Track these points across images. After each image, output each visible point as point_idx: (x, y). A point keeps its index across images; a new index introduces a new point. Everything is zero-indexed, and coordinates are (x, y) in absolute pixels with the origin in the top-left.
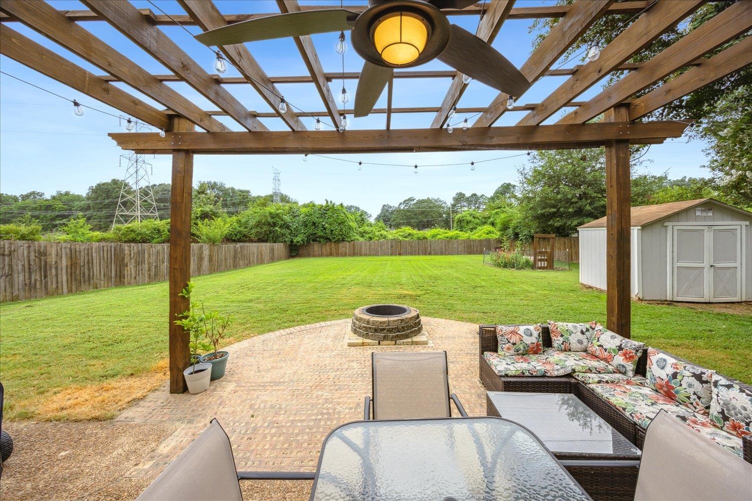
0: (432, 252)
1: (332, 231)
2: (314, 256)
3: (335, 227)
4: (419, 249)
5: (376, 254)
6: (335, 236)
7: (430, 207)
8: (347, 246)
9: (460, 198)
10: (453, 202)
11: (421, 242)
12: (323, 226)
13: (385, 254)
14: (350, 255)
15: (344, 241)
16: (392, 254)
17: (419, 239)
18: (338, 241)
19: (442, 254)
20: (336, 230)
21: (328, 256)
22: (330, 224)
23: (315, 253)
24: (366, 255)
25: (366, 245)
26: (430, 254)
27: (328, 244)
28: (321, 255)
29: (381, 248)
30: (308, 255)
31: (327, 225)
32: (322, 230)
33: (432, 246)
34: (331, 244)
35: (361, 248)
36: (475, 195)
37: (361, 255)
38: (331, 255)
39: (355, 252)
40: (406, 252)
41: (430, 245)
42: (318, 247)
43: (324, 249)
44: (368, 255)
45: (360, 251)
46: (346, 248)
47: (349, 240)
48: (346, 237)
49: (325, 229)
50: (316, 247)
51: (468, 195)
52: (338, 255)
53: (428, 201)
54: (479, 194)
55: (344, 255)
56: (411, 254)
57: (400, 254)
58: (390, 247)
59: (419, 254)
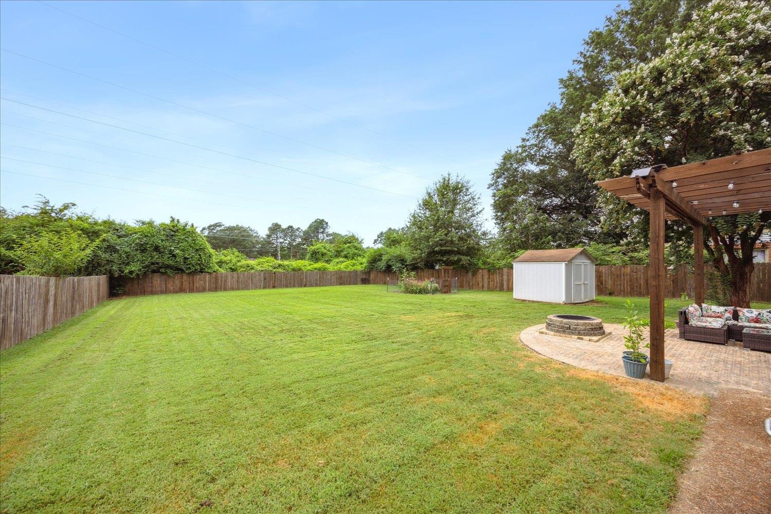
0: (308, 283)
1: (186, 259)
2: (153, 293)
3: (190, 253)
4: (294, 281)
5: (246, 287)
6: (191, 266)
7: (243, 236)
8: (207, 279)
9: (275, 228)
10: (268, 232)
11: (296, 273)
12: (171, 252)
13: (256, 287)
14: (210, 290)
15: (202, 272)
16: (264, 288)
17: (294, 270)
18: (195, 272)
19: (317, 285)
20: (192, 258)
21: (177, 292)
22: (183, 250)
23: (154, 289)
24: (232, 289)
25: (233, 277)
26: (305, 286)
27: (177, 277)
28: (165, 291)
29: (252, 280)
30: (143, 293)
31: (177, 251)
32: (169, 258)
33: (308, 278)
34: (182, 278)
35: (226, 281)
36: (291, 227)
37: (225, 289)
38: (181, 290)
39: (217, 286)
40: (281, 284)
41: (306, 276)
42: (161, 281)
43: (171, 283)
44: (235, 290)
45: (225, 285)
46: (205, 281)
47: (210, 271)
48: (206, 267)
49: (174, 256)
50: (157, 280)
51: (284, 226)
52: (192, 290)
53: (237, 228)
54: (295, 227)
55: (203, 290)
56: (287, 286)
57: (274, 287)
58: (262, 279)
59: (294, 286)
